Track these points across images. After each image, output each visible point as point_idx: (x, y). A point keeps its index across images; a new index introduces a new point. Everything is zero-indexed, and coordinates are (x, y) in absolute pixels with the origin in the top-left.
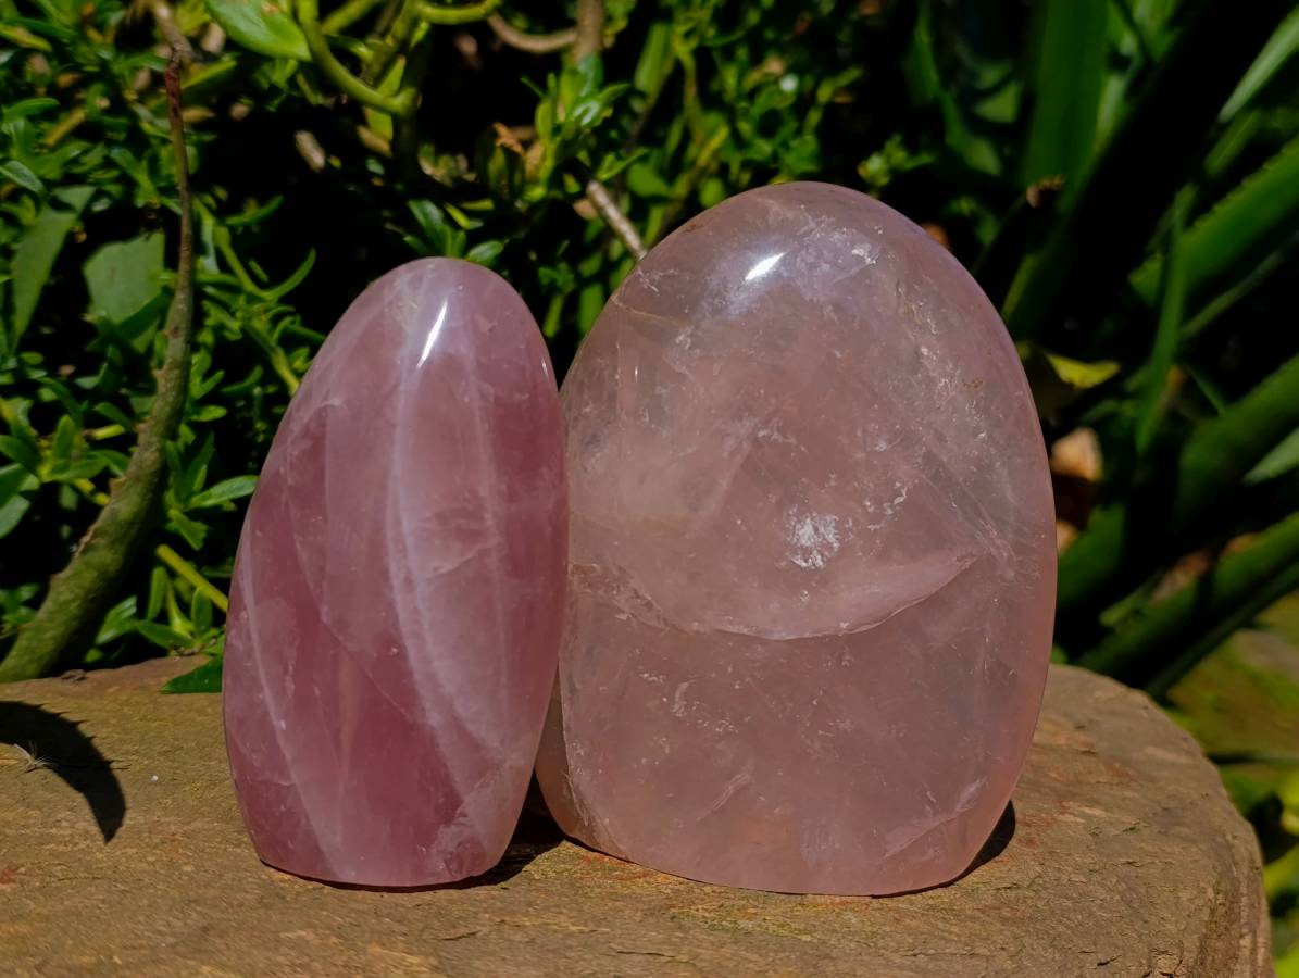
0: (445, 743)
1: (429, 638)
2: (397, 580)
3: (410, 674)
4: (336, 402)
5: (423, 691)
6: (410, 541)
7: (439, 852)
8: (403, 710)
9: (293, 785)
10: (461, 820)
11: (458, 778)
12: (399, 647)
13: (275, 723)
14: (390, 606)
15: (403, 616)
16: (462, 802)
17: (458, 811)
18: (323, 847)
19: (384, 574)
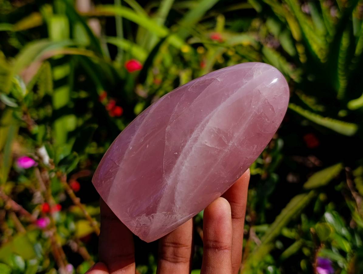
0: (166, 191)
1: (188, 159)
2: (194, 135)
3: (175, 164)
4: (219, 79)
5: (174, 171)
6: (206, 129)
7: (137, 221)
8: (164, 171)
9: (118, 166)
10: (151, 218)
11: (161, 205)
12: (178, 153)
13: (130, 146)
14: (186, 141)
15: (186, 147)
16: (156, 213)
17: (152, 214)
18: (111, 190)
19: (192, 131)
